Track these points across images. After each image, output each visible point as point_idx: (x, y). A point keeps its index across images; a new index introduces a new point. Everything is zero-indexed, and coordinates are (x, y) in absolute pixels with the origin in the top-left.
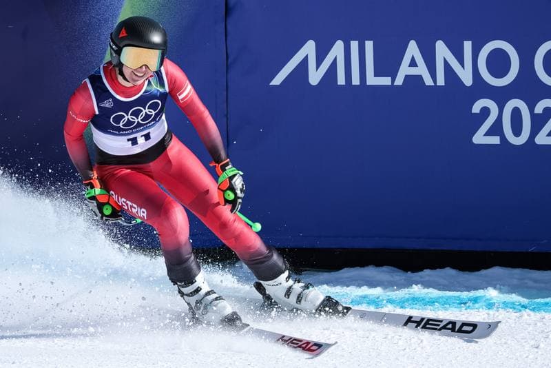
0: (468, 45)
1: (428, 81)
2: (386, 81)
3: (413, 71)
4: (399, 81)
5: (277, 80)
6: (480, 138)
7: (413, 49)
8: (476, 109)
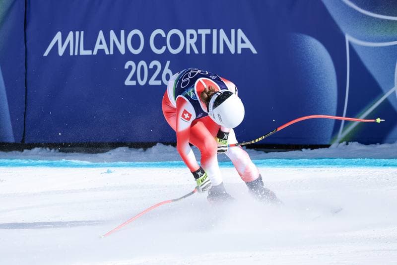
0: (122, 32)
1: (107, 53)
2: (89, 53)
3: (101, 47)
4: (95, 53)
5: (46, 54)
6: (128, 82)
7: (101, 35)
8: (126, 67)
